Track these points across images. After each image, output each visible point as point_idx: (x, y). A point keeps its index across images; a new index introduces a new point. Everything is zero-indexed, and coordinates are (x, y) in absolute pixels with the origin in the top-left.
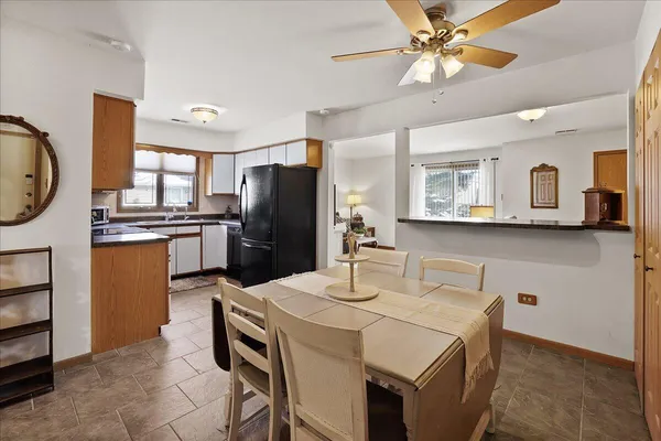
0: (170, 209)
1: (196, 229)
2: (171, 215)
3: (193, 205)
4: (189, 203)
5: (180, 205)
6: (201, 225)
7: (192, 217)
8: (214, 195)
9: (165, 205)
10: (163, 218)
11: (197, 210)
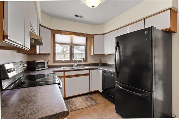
0: (75, 61)
1: (87, 72)
2: (76, 64)
3: (85, 60)
4: (83, 59)
5: (79, 59)
6: (89, 69)
7: (85, 65)
8: (94, 55)
9: (73, 59)
10: (72, 66)
11: (87, 61)
